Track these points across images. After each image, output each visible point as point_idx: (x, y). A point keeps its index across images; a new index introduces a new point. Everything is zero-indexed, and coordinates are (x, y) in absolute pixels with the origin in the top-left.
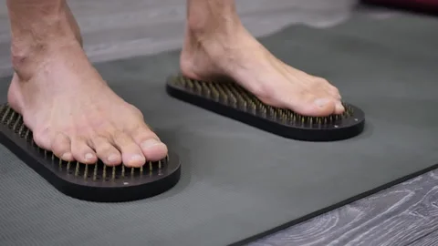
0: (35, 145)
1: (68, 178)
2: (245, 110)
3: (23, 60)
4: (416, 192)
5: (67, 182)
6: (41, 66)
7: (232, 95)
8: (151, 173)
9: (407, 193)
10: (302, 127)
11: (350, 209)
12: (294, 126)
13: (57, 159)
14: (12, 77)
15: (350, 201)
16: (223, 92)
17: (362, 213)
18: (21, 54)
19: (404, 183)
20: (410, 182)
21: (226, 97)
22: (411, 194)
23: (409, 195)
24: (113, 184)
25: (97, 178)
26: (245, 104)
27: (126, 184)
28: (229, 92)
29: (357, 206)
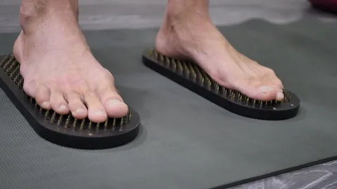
0: (24, 93)
1: (45, 124)
2: (202, 85)
3: (28, 19)
4: (333, 173)
5: (43, 127)
6: (40, 26)
7: (193, 71)
8: (113, 129)
9: (326, 173)
10: (247, 105)
11: (275, 181)
12: (240, 104)
13: (39, 107)
14: (19, 34)
15: (276, 174)
16: (186, 68)
17: (284, 185)
18: (27, 13)
19: (324, 164)
20: (330, 164)
21: (188, 72)
22: (329, 174)
23: (328, 175)
24: (80, 134)
25: (68, 127)
26: (203, 80)
27: (90, 135)
28: (191, 68)
29: (281, 179)
